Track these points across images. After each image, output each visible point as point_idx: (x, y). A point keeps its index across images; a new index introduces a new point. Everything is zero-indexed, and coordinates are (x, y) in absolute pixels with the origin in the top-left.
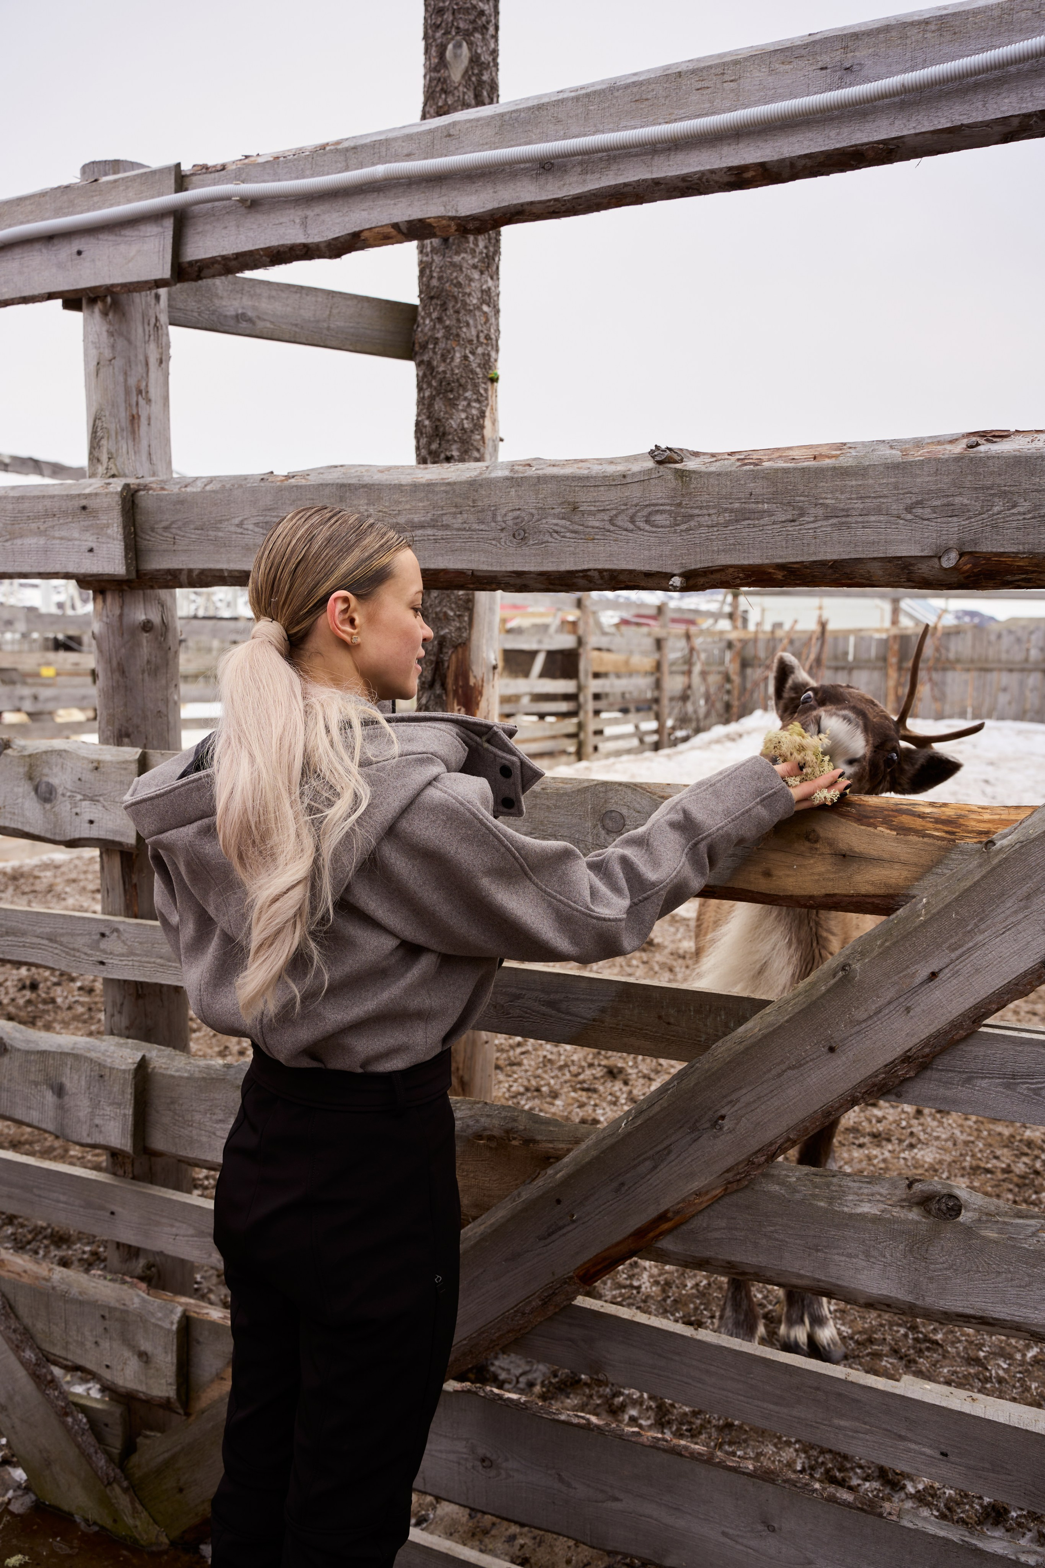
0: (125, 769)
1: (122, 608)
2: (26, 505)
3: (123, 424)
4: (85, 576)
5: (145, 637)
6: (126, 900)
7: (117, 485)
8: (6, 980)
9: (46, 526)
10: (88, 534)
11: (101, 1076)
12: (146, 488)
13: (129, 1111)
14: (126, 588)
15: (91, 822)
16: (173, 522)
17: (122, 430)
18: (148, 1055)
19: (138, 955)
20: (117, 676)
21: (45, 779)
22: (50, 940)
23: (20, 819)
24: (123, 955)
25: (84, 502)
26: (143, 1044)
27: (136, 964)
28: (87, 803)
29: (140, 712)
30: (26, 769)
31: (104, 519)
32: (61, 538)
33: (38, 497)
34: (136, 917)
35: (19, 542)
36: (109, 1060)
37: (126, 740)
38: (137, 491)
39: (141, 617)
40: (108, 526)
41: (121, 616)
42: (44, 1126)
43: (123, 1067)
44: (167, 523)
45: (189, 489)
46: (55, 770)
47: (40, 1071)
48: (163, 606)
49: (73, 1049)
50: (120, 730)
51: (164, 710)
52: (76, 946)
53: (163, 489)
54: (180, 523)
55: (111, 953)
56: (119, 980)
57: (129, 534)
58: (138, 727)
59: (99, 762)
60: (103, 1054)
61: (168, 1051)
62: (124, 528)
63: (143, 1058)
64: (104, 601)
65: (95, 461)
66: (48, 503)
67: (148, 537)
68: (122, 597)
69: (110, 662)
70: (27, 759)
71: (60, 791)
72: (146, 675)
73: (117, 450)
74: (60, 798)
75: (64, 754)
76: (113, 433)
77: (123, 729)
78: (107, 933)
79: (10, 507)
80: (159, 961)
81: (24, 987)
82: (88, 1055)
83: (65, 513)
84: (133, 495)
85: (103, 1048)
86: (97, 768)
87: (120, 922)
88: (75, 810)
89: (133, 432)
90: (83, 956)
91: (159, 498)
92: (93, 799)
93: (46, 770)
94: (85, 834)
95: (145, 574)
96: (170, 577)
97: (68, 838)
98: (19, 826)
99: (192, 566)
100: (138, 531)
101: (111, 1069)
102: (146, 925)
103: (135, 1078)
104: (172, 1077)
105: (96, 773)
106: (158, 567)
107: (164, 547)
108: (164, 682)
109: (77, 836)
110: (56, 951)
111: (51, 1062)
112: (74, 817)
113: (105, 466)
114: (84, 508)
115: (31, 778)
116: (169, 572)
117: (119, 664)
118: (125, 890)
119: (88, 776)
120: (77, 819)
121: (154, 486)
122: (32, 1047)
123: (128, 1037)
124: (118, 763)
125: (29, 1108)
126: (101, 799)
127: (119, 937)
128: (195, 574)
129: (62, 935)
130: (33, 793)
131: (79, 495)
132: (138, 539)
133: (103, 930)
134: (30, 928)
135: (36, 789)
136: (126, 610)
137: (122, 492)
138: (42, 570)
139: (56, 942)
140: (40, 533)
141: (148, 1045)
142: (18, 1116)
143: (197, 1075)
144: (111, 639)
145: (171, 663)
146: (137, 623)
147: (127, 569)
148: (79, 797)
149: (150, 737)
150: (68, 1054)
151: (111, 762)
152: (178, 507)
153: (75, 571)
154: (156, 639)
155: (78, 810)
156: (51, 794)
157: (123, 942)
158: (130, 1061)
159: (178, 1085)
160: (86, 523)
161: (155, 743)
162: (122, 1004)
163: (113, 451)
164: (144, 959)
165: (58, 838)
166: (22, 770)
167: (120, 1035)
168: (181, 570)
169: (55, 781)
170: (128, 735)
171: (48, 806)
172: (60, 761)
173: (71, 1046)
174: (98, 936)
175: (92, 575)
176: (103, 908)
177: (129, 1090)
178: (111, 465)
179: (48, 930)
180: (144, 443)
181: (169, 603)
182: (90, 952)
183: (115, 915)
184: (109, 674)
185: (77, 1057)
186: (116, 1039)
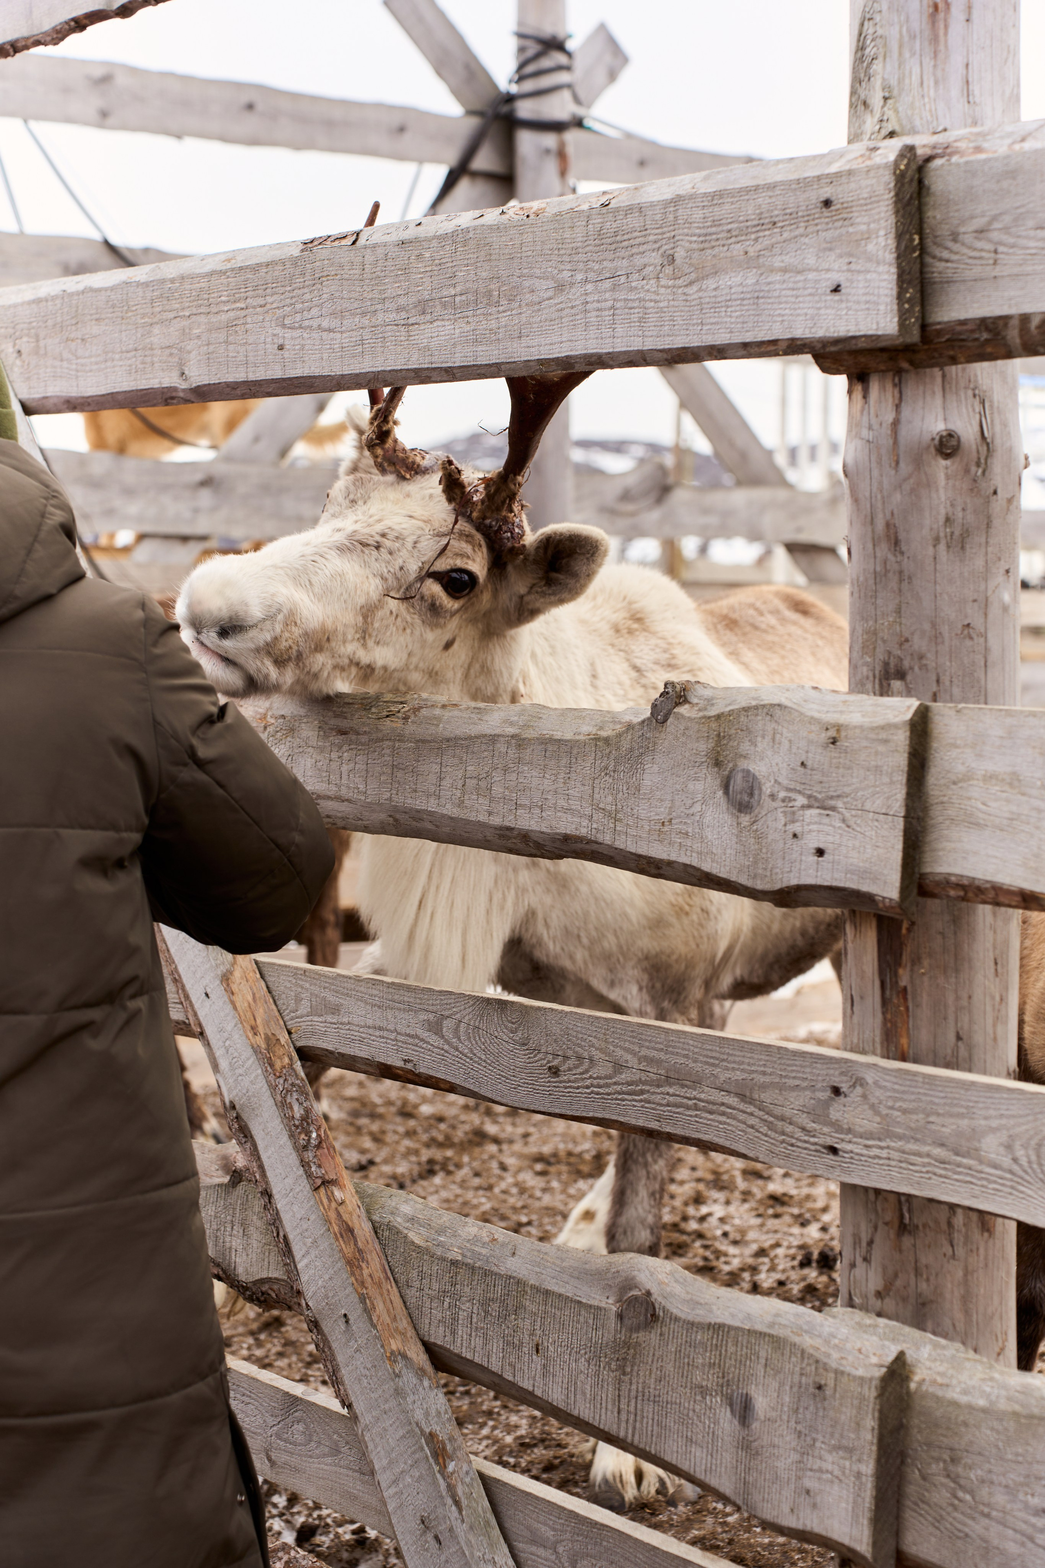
0: (886, 741)
1: (898, 407)
2: (725, 210)
3: (916, 25)
4: (826, 343)
5: (941, 467)
6: (885, 1021)
7: (890, 150)
8: (777, 1245)
9: (758, 247)
10: (832, 256)
11: (820, 1388)
12: (947, 151)
13: (868, 1468)
14: (905, 365)
15: (820, 852)
16: (995, 218)
17: (913, 37)
18: (910, 1356)
19: (900, 1137)
20: (883, 550)
21: (743, 764)
22: (742, 1097)
23: (697, 846)
24: (869, 1136)
25: (826, 192)
26: (907, 1329)
27: (895, 1155)
28: (815, 812)
29: (927, 626)
30: (711, 745)
31: (861, 222)
32: (785, 270)
33: (747, 190)
34: (904, 1059)
35: (711, 283)
36: (835, 1355)
37: (896, 684)
38: (929, 159)
39: (937, 426)
40: (867, 237)
41: (896, 423)
42: (714, 1482)
43: (860, 1372)
44: (985, 220)
45: (1028, 145)
46: (760, 748)
47: (712, 1365)
48: (983, 402)
49: (772, 1325)
50: (886, 664)
51: (977, 622)
52: (788, 1112)
53: (978, 149)
54: (1007, 219)
55: (849, 1131)
56: (866, 1189)
57: (910, 249)
58: (921, 657)
59: (839, 728)
60: (827, 1342)
61: (953, 1349)
62: (899, 237)
63: (900, 1358)
64: (865, 397)
65: (861, 108)
66: (763, 200)
67: (945, 254)
68: (899, 385)
69: (872, 522)
70: (714, 725)
71: (767, 788)
72: (942, 547)
73: (900, 81)
74: (767, 802)
75: (778, 712)
76: (894, 46)
77: (893, 662)
78: (844, 1088)
79: (698, 215)
80: (937, 1151)
81: (806, 1263)
82: (796, 1339)
83: (793, 217)
84: (921, 169)
85: (827, 1330)
86: (834, 741)
87: (869, 1066)
88: (793, 828)
89: (935, 39)
90: (799, 1134)
91: (971, 170)
92: (825, 806)
93: (745, 747)
94: (809, 878)
95: (939, 333)
96: (985, 336)
97: (778, 886)
98: (694, 860)
99: (1027, 309)
100: (929, 242)
101: (839, 1373)
102: (915, 1074)
103: (880, 1396)
104: (955, 1404)
105: (832, 752)
106: (963, 316)
107: (976, 271)
108: (979, 562)
109: (794, 882)
110: (752, 1121)
111: (731, 1349)
112: (790, 841)
113: (877, 116)
114: (827, 203)
115: (718, 764)
116: (984, 323)
117: (888, 525)
118: (885, 1002)
119: (818, 757)
120: (796, 845)
121: (962, 145)
122: (699, 1315)
123: (879, 1315)
124: (873, 729)
125: (690, 1441)
126: (839, 804)
127: (864, 1096)
128: (1035, 322)
129: (763, 1087)
130: (720, 793)
131: (819, 178)
132: (928, 260)
133: (837, 1081)
134: (708, 1070)
135: (726, 787)
136: (906, 412)
137: (896, 163)
138: (749, 338)
139: (752, 1102)
140: (749, 262)
141: (916, 1333)
142: (670, 1457)
143: (1003, 1405)
144: (876, 473)
145: (996, 522)
146: (927, 438)
147: (902, 324)
148: (801, 800)
149: (945, 679)
150: (762, 1335)
151: (861, 728)
152: (1005, 184)
153: (807, 334)
154: (967, 471)
155: (796, 828)
156: (751, 795)
157: (872, 1107)
158: (874, 1360)
159: (965, 1424)
160: (829, 235)
161: (956, 691)
162: (870, 1243)
163: (894, 82)
164: (912, 1146)
165: (760, 885)
166: (703, 747)
167: (865, 1308)
168: (1006, 319)
169: (759, 768)
170: (901, 675)
171: (745, 819)
172: (770, 726)
173: (769, 1319)
174: (828, 1093)
175: (837, 341)
176: (845, 1035)
177: (870, 1422)
178: (889, 113)
179: (739, 1076)
180: (956, 61)
181: (997, 395)
182: (811, 1125)
183: (863, 1052)
184: (870, 545)
185: (777, 1342)
186: (858, 1315)
